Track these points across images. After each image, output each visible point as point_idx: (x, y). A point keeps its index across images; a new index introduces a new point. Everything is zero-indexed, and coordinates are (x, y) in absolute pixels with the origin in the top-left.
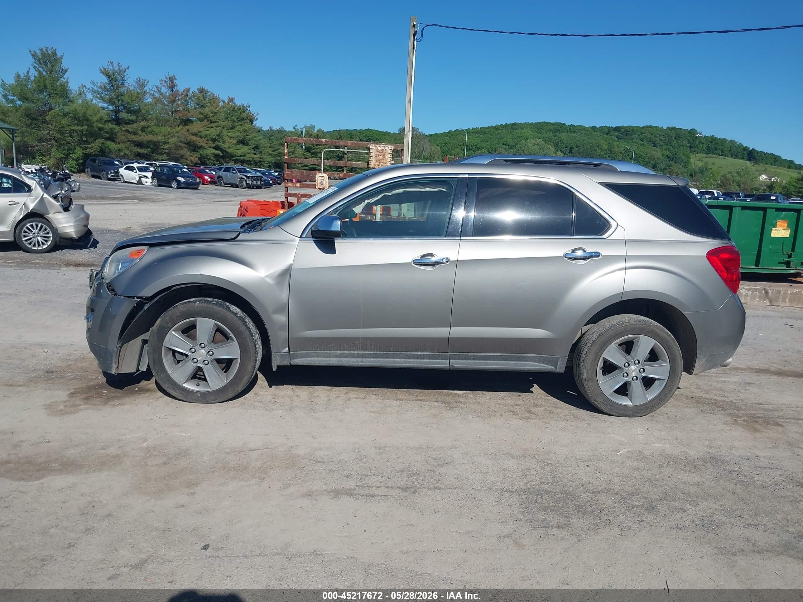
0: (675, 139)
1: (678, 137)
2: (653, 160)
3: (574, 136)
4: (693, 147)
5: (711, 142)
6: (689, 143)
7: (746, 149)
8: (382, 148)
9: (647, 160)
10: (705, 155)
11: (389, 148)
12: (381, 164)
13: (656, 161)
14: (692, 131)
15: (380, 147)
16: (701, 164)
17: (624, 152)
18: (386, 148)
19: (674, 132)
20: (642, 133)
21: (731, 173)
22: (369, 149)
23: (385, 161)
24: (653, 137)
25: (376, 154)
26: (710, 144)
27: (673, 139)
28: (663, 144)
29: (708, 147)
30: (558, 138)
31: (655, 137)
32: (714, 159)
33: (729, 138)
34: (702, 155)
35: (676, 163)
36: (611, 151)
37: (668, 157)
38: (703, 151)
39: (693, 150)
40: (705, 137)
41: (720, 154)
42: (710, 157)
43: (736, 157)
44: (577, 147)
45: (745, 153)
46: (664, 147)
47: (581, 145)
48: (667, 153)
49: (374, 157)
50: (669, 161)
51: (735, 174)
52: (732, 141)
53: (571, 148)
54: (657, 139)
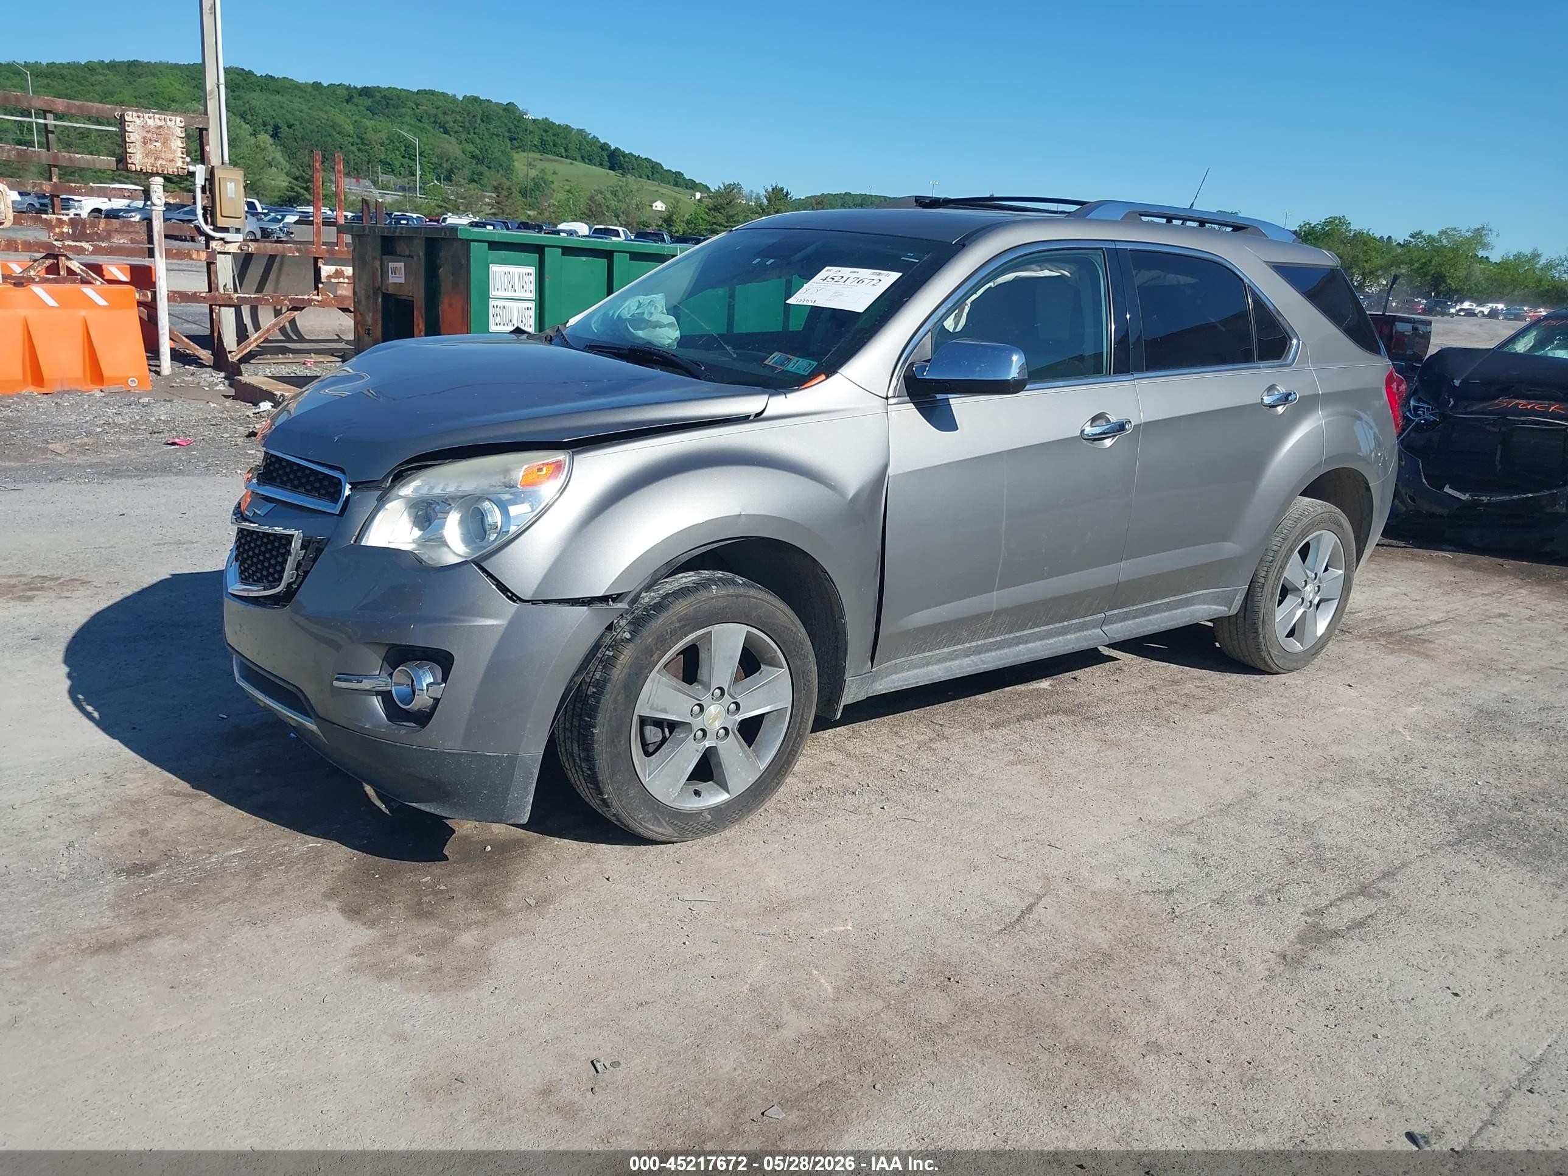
0: (482, 121)
1: (486, 118)
2: (447, 161)
3: (279, 102)
4: (515, 139)
5: (546, 131)
6: (509, 131)
7: (604, 147)
8: (159, 123)
9: (435, 160)
10: (538, 156)
11: (175, 124)
12: (161, 162)
13: (452, 164)
14: (509, 106)
15: (153, 120)
16: (533, 173)
17: (388, 142)
18: (169, 123)
19: (476, 105)
20: (417, 105)
21: (601, 193)
22: (122, 122)
23: (170, 156)
24: (440, 115)
25: (144, 138)
26: (544, 134)
27: (479, 121)
28: (461, 129)
29: (542, 140)
30: (244, 104)
31: (445, 113)
32: (554, 163)
33: (575, 125)
34: (532, 155)
35: (490, 168)
36: (362, 139)
37: (473, 157)
38: (535, 148)
39: (517, 145)
40: (534, 121)
41: (564, 155)
42: (548, 160)
43: (591, 161)
44: (290, 127)
45: (605, 154)
46: (464, 136)
47: (297, 123)
48: (470, 148)
49: (138, 144)
50: (477, 164)
51: (609, 195)
52: (580, 132)
53: (276, 128)
54: (448, 118)
